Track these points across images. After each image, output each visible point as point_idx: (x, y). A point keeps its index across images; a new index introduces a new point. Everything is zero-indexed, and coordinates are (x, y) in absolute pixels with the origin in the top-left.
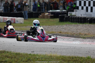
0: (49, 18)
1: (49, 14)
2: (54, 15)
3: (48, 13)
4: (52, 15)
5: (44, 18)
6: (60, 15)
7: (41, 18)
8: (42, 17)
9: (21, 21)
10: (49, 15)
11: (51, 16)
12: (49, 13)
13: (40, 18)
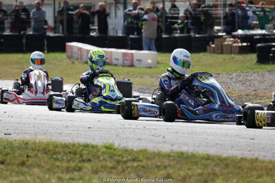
0: (235, 54)
1: (235, 42)
2: (249, 44)
3: (234, 37)
4: (245, 44)
5: (222, 53)
6: (259, 45)
7: (214, 52)
8: (218, 49)
9: (150, 61)
10: (235, 45)
11: (242, 46)
12: (236, 39)
13: (210, 52)
